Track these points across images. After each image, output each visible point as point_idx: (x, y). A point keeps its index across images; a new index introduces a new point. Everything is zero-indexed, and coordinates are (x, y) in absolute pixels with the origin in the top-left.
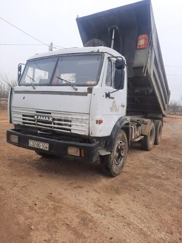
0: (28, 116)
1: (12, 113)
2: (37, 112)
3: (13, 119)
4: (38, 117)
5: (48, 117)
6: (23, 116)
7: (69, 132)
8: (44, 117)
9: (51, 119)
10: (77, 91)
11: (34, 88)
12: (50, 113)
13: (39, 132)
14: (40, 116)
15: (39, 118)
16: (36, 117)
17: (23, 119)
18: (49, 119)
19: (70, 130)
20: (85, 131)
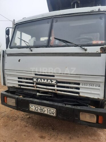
0: (24, 78)
1: (6, 76)
2: (36, 74)
3: (7, 81)
4: (37, 80)
5: (51, 80)
6: (19, 78)
7: (78, 95)
8: (46, 80)
9: (54, 82)
10: (87, 52)
11: (31, 51)
12: (53, 76)
13: (38, 94)
14: (41, 79)
15: (39, 80)
16: (35, 80)
17: (19, 82)
18: (52, 82)
19: (78, 93)
20: (99, 94)
